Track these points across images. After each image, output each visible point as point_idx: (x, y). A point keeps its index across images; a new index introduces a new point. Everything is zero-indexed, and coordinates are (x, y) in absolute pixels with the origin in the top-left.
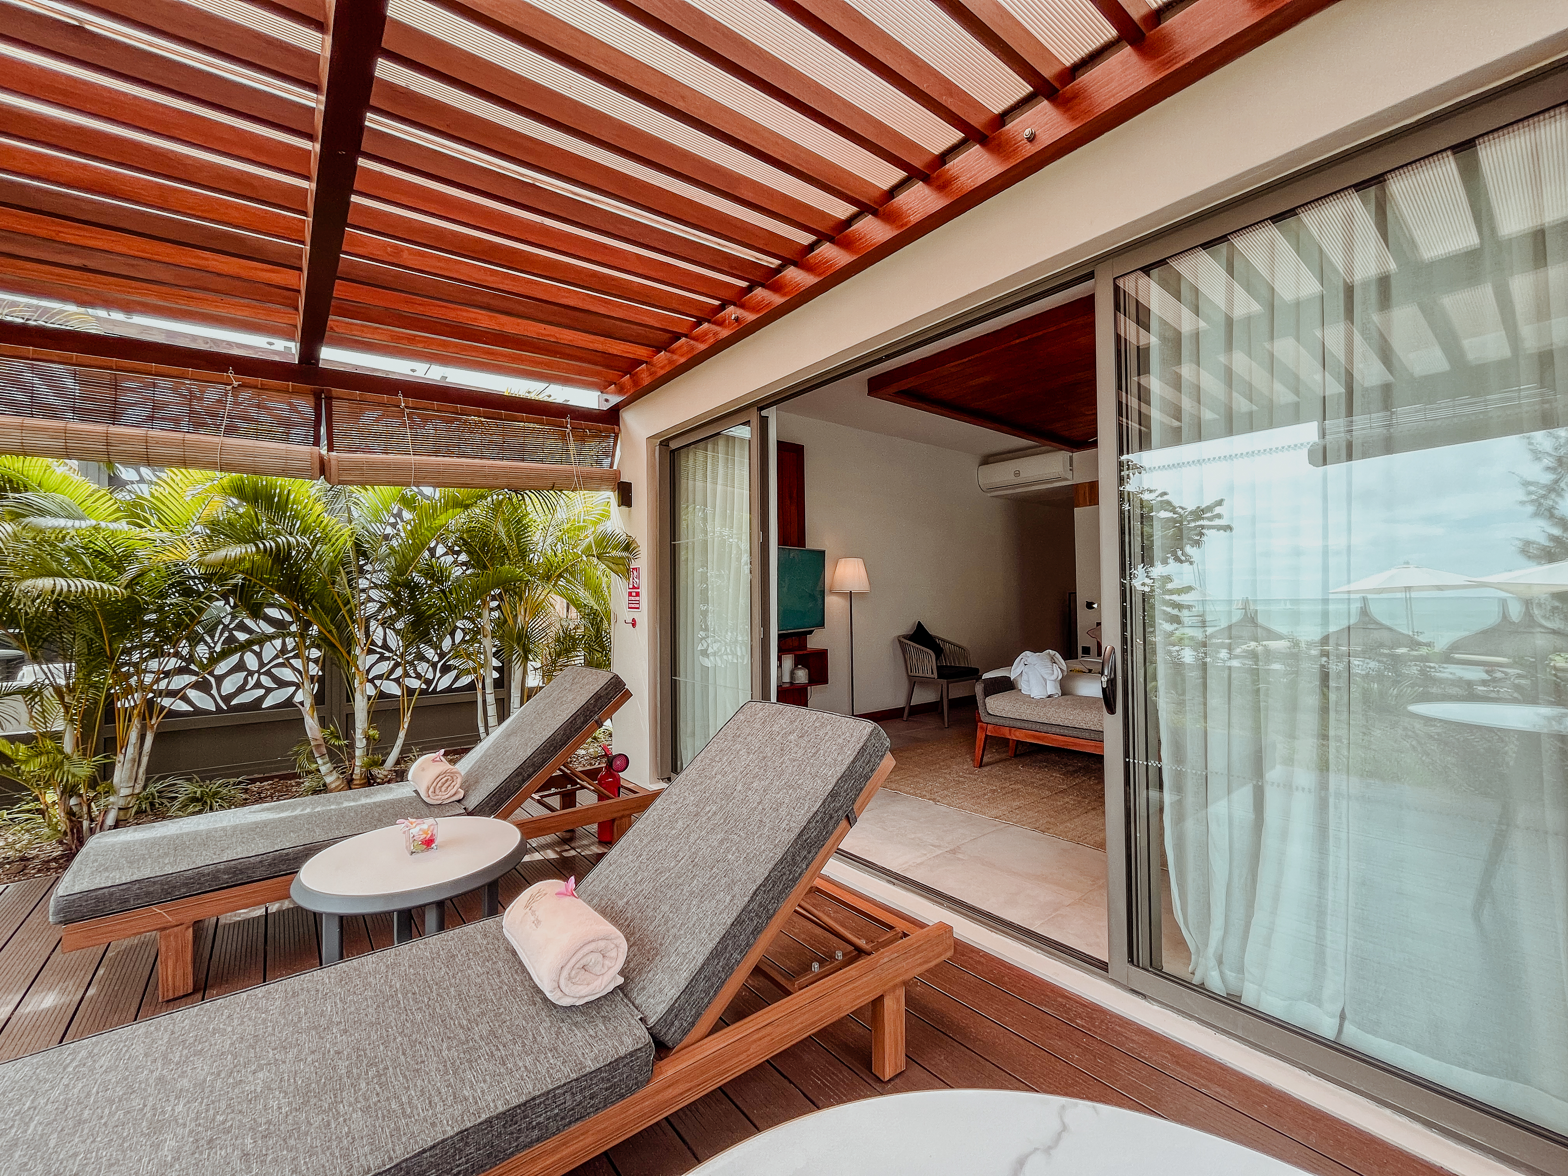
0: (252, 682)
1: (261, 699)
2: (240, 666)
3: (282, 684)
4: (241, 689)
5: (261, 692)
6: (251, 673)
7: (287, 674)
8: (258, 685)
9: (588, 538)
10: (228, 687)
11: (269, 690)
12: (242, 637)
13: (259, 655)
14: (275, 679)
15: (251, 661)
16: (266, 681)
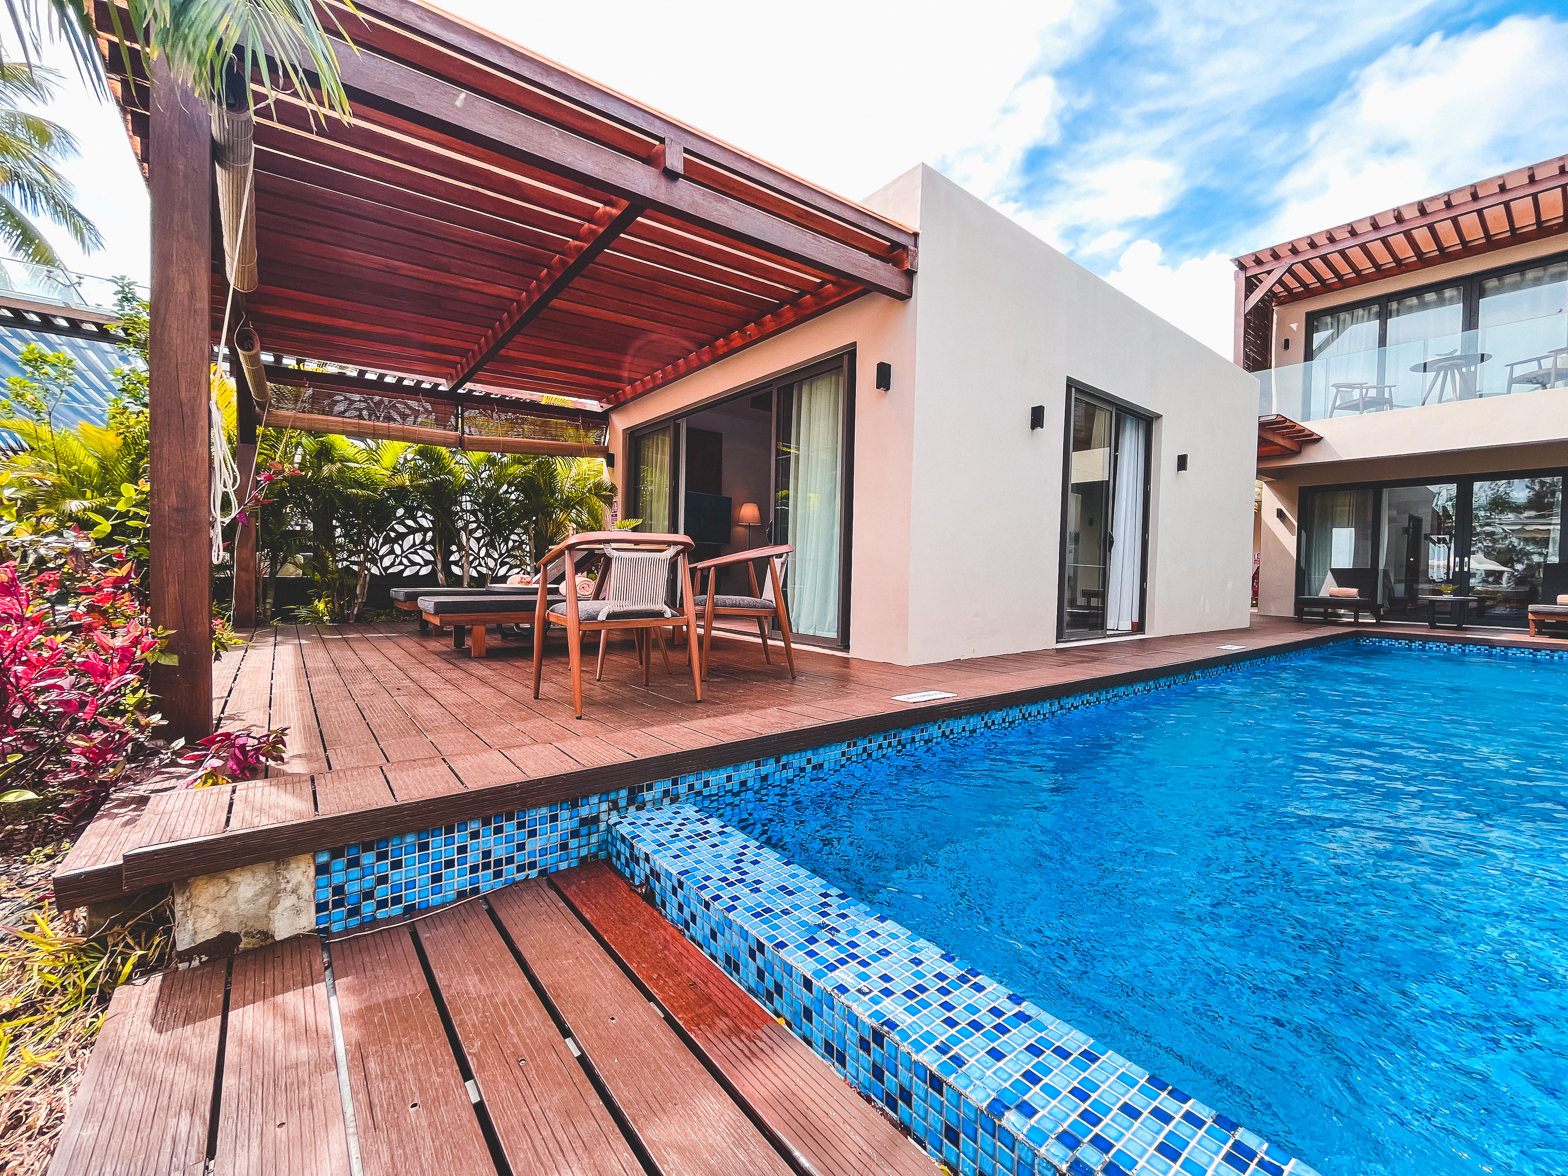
0: (398, 561)
1: (403, 571)
2: (392, 552)
3: (413, 563)
4: (392, 565)
5: (402, 567)
6: (397, 556)
7: (417, 559)
8: (401, 563)
9: (590, 484)
10: (387, 562)
11: (406, 567)
12: (393, 534)
13: (401, 546)
14: (409, 560)
15: (397, 548)
16: (405, 561)
